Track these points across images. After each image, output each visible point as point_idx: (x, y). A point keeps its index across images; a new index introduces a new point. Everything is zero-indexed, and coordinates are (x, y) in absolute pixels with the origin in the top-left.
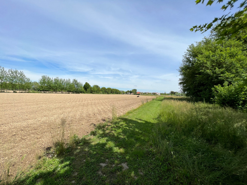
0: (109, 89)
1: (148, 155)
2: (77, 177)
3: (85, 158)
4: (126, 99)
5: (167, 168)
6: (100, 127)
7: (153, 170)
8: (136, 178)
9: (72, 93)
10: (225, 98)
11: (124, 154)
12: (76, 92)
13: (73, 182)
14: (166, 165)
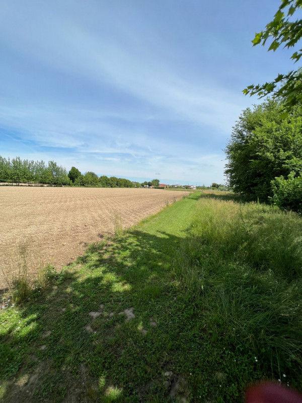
0: (113, 179)
1: (168, 294)
2: (50, 340)
3: (66, 305)
4: (141, 197)
5: (192, 313)
6: (94, 249)
7: (172, 317)
8: (145, 332)
9: (48, 186)
10: (288, 196)
11: (130, 293)
12: (55, 184)
13: (43, 347)
14: (191, 308)
